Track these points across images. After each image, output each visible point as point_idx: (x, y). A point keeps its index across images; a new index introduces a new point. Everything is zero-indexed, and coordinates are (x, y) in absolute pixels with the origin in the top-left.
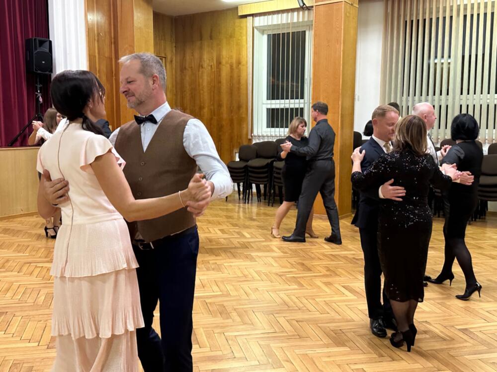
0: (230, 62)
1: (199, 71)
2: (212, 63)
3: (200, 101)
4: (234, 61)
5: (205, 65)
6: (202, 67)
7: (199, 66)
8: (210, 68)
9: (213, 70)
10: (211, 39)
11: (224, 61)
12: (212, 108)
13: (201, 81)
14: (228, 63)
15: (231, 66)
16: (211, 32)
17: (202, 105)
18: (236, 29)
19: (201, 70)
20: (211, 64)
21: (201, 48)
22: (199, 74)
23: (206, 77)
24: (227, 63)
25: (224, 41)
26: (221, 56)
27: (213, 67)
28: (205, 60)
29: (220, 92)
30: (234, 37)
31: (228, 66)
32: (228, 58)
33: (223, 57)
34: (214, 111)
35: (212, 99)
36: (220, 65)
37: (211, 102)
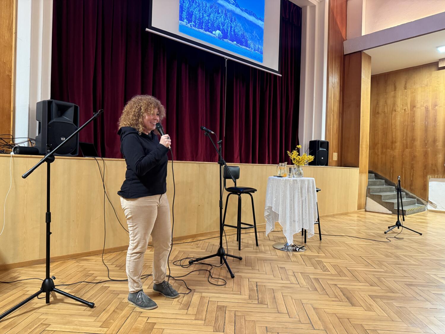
1: (392, 114)
2: (406, 108)
3: (393, 137)
4: (430, 104)
5: (398, 109)
6: (395, 111)
7: (392, 110)
8: (403, 111)
9: (407, 113)
10: (405, 89)
11: (418, 105)
12: (405, 142)
13: (393, 121)
14: (424, 106)
15: (427, 109)
16: (406, 84)
17: (394, 140)
18: (433, 79)
19: (394, 113)
20: (404, 108)
21: (395, 97)
22: (392, 116)
23: (399, 119)
24: (421, 106)
25: (419, 89)
27: (407, 110)
28: (399, 105)
29: (413, 130)
30: (430, 86)
31: (424, 108)
32: (423, 102)
33: (417, 102)
34: (407, 145)
35: (405, 135)
36: (414, 109)
37: (403, 137)
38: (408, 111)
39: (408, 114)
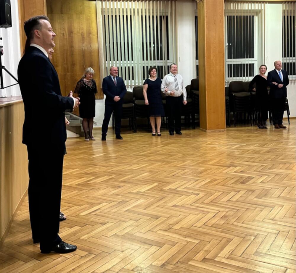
0: (81, 32)
2: (64, 32)
4: (85, 31)
8: (62, 35)
10: (62, 13)
11: (75, 31)
12: (66, 66)
14: (80, 33)
15: (82, 35)
16: (62, 8)
18: (85, 8)
20: (62, 32)
24: (78, 32)
25: (75, 16)
26: (73, 27)
27: (65, 34)
29: (73, 54)
30: (83, 14)
31: (80, 34)
32: (79, 29)
33: (74, 28)
34: (68, 69)
35: (66, 59)
36: (72, 34)
37: (64, 61)
38: (66, 36)
39: (67, 39)
